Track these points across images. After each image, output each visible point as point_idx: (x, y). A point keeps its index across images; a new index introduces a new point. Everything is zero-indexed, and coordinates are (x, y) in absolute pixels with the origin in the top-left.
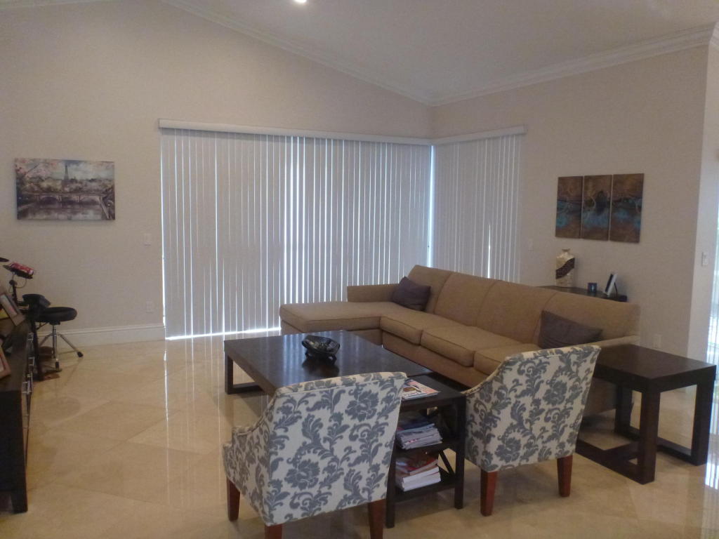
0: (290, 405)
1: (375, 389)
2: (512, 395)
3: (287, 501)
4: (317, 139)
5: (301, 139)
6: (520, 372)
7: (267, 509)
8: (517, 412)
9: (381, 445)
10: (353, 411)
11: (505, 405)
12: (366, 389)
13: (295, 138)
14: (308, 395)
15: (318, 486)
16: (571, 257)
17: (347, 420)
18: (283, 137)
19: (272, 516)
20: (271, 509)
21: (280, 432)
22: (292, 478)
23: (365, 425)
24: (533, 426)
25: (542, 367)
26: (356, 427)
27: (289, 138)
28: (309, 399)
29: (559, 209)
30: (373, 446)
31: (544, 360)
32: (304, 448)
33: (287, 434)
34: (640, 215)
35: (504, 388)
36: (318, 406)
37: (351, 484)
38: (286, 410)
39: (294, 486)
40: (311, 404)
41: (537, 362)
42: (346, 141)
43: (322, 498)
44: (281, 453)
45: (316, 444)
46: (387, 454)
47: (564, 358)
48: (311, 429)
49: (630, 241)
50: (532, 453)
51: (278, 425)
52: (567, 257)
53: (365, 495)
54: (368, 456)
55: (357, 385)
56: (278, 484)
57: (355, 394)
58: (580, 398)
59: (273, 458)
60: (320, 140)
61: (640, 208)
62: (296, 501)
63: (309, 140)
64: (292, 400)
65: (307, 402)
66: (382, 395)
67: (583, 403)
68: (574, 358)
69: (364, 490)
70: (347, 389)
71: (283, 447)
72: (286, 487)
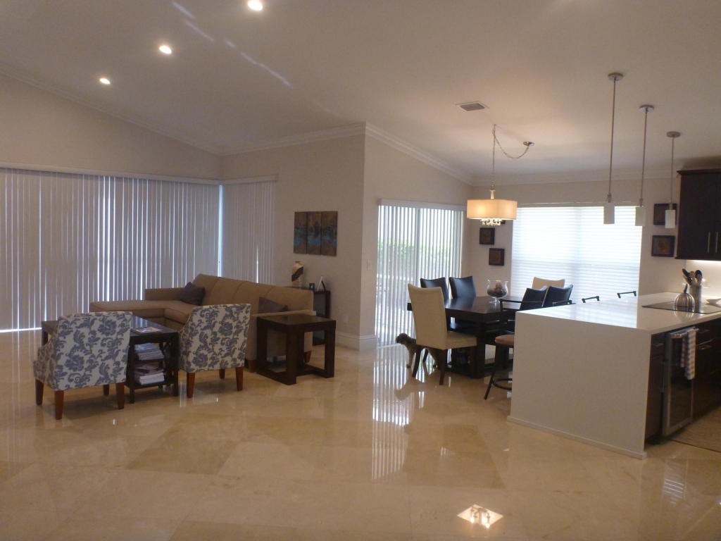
0: (66, 324)
1: (114, 319)
2: (199, 328)
3: (66, 377)
4: (126, 179)
5: (112, 178)
6: (202, 316)
7: (55, 381)
8: (203, 338)
9: (120, 350)
10: (102, 329)
11: (195, 334)
12: (109, 319)
13: (107, 178)
14: (76, 320)
15: (84, 370)
16: (301, 267)
17: (99, 335)
18: (97, 176)
19: (58, 386)
20: (57, 381)
21: (61, 339)
22: (69, 364)
23: (110, 338)
24: (215, 348)
25: (214, 314)
26: (104, 339)
27: (102, 177)
28: (77, 322)
29: (296, 234)
30: (115, 351)
31: (216, 310)
32: (75, 348)
33: (65, 340)
34: (336, 238)
35: (193, 324)
36: (82, 326)
37: (103, 370)
38: (64, 327)
39: (70, 369)
40: (78, 324)
41: (211, 310)
42: (149, 180)
43: (86, 378)
44: (62, 350)
45: (81, 347)
46: (125, 356)
47: (227, 309)
48: (79, 338)
49: (331, 255)
50: (216, 363)
51: (60, 335)
52: (298, 266)
53: (112, 378)
54: (112, 355)
55: (104, 316)
56: (61, 367)
57: (103, 320)
58: (242, 333)
59: (58, 352)
60: (128, 180)
61: (336, 234)
62: (71, 378)
63: (119, 179)
64: (67, 322)
65: (75, 323)
66: (119, 322)
67: (245, 335)
68: (234, 310)
69: (112, 375)
70: (98, 318)
71: (63, 347)
72: (65, 369)
